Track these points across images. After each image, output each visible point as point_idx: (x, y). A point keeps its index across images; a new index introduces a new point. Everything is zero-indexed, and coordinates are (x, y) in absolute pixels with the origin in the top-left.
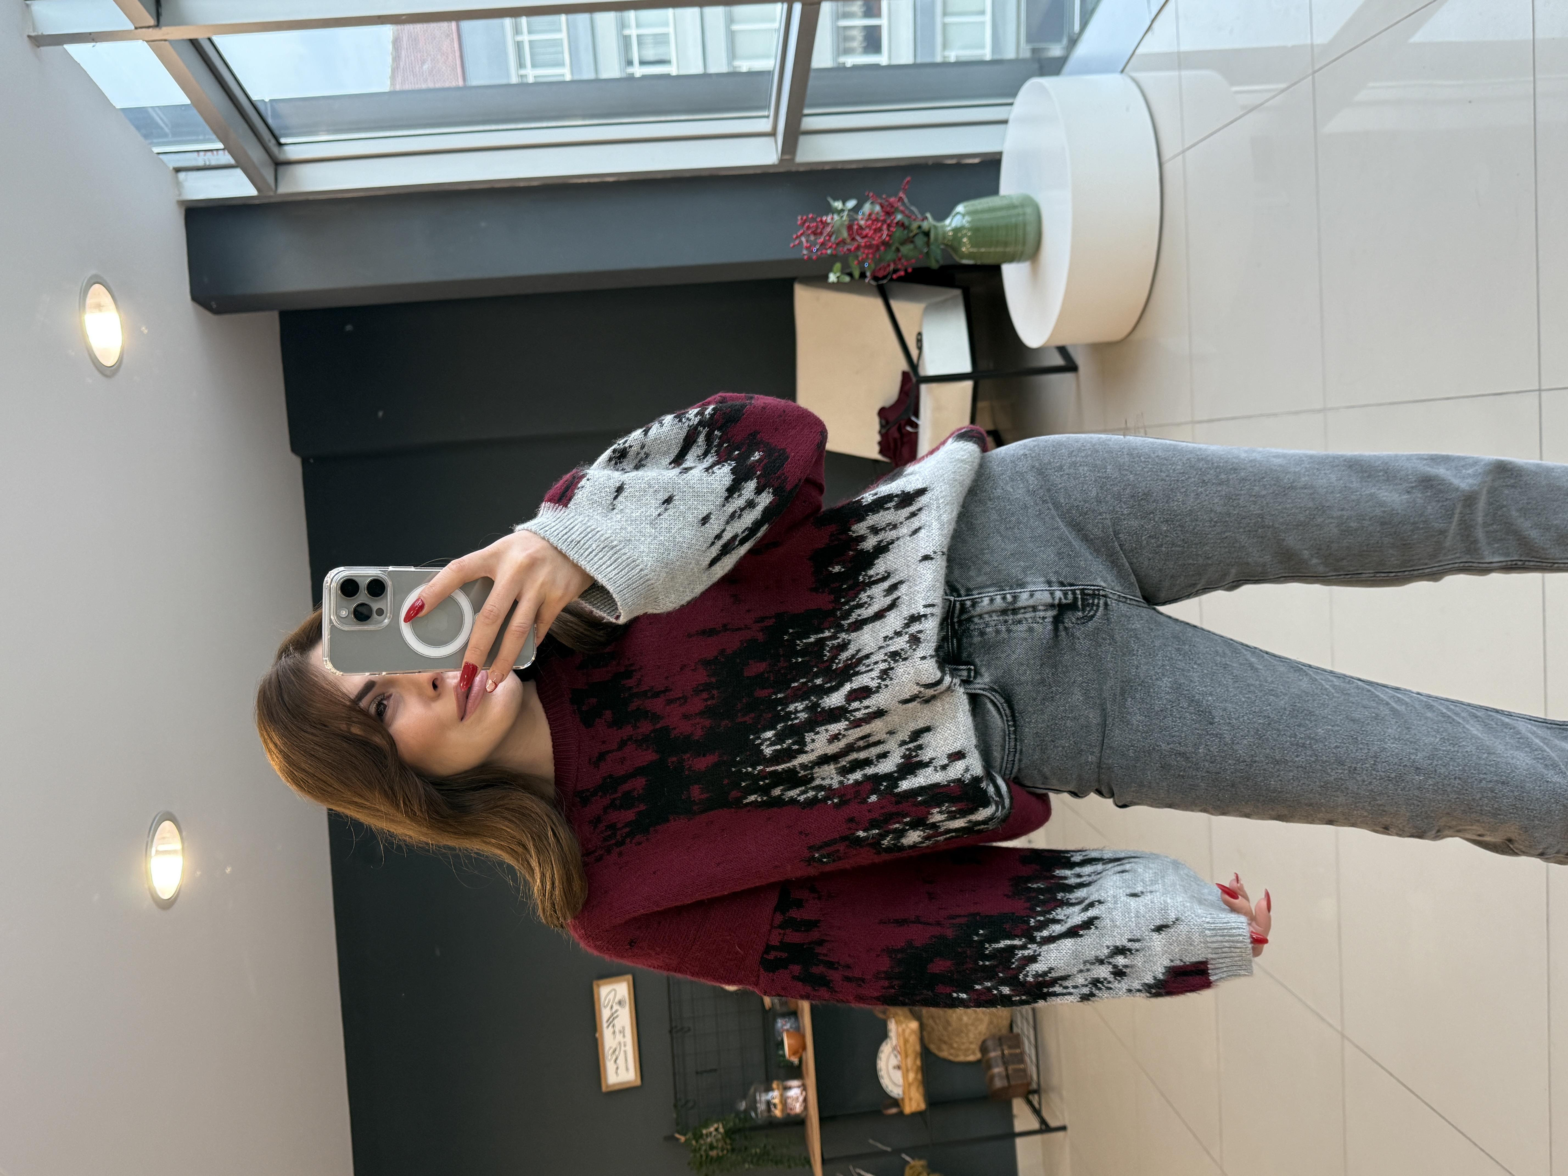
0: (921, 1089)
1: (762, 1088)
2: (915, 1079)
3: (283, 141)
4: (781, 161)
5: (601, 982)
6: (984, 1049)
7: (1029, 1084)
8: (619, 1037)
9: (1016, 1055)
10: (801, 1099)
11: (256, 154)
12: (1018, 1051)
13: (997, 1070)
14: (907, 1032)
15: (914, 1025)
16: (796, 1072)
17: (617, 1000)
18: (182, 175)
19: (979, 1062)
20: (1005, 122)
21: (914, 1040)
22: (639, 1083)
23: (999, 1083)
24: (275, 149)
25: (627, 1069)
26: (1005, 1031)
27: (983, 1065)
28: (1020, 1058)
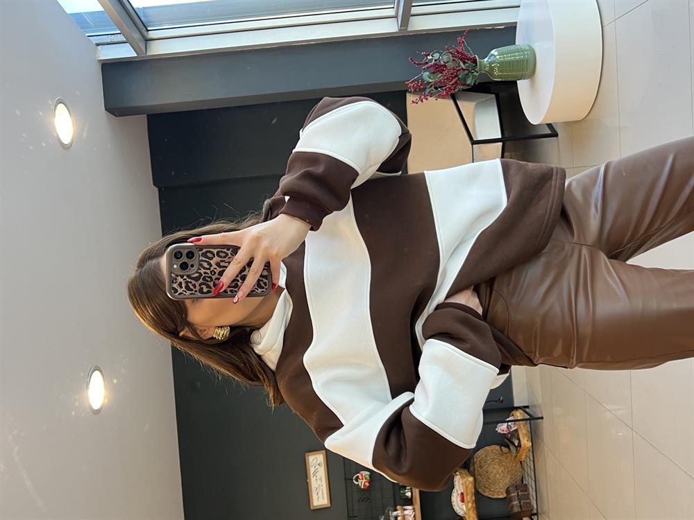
0: (475, 512)
1: (392, 509)
2: (472, 506)
3: (149, 29)
4: (400, 30)
5: (310, 454)
6: (508, 492)
7: (533, 510)
8: (319, 482)
9: (525, 495)
10: (413, 515)
11: (137, 36)
12: (526, 493)
13: (516, 503)
14: (468, 482)
15: (471, 479)
16: (409, 502)
17: (318, 462)
18: (99, 47)
19: (505, 498)
20: (519, 7)
21: (471, 486)
22: (329, 505)
23: (516, 510)
24: (145, 33)
25: (323, 498)
26: (519, 483)
27: (507, 500)
28: (527, 497)
